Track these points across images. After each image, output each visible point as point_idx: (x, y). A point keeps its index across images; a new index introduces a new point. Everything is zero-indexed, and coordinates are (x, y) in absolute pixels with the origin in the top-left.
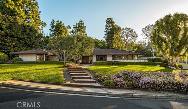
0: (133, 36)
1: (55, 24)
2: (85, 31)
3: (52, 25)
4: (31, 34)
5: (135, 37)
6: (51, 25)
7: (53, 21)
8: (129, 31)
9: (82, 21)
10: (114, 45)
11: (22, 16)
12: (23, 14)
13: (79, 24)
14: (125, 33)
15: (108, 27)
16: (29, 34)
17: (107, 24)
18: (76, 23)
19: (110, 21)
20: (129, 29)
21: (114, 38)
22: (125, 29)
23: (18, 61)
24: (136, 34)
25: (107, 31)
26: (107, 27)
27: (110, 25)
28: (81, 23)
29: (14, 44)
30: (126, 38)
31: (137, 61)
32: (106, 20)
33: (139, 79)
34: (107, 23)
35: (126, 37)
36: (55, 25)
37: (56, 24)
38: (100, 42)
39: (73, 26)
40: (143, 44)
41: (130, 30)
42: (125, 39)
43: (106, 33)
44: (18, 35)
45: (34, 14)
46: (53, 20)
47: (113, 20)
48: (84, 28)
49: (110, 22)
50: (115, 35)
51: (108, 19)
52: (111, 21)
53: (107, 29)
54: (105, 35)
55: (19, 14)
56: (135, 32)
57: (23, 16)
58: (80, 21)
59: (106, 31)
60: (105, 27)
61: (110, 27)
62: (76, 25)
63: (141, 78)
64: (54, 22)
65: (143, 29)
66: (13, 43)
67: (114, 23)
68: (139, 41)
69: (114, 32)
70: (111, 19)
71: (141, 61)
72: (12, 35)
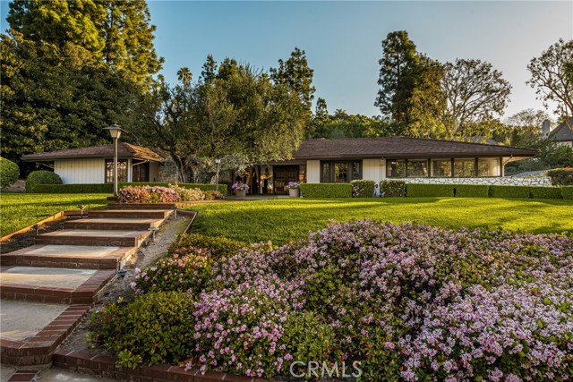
0: (488, 90)
1: (214, 71)
2: (311, 86)
3: (208, 73)
4: (108, 97)
5: (496, 92)
6: (203, 73)
7: (211, 61)
8: (472, 71)
9: (299, 54)
10: (414, 130)
11: (90, 40)
12: (94, 36)
13: (288, 62)
14: (456, 79)
15: (391, 65)
16: (104, 95)
17: (387, 56)
18: (280, 61)
19: (398, 44)
20: (470, 64)
21: (413, 104)
22: (455, 64)
23: (43, 183)
24: (501, 82)
25: (386, 80)
26: (387, 63)
27: (397, 58)
28: (295, 58)
29: (44, 127)
30: (459, 101)
31: (498, 182)
32: (383, 42)
33: (426, 295)
34: (386, 50)
35: (458, 98)
36: (216, 72)
37: (218, 69)
38: (368, 123)
39: (271, 70)
40: (534, 123)
41: (477, 67)
42: (457, 103)
43: (382, 88)
44: (61, 98)
45: (132, 37)
46: (210, 59)
47: (410, 38)
48: (308, 76)
49: (398, 49)
50: (417, 91)
51: (391, 36)
52: (403, 41)
53: (389, 72)
54: (380, 93)
55: (78, 37)
56: (496, 75)
57: (93, 41)
58: (293, 54)
59: (382, 78)
60: (380, 67)
61: (398, 64)
62: (282, 67)
63: (445, 291)
64: (213, 62)
65: (535, 59)
66: (42, 124)
67: (412, 47)
68: (520, 111)
69: (412, 83)
70: (402, 35)
71: (519, 181)
72: (39, 99)
